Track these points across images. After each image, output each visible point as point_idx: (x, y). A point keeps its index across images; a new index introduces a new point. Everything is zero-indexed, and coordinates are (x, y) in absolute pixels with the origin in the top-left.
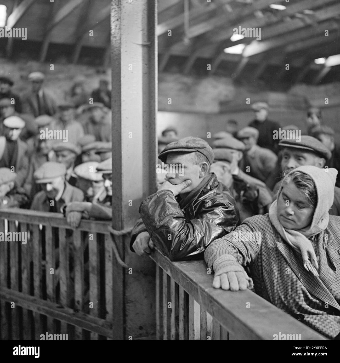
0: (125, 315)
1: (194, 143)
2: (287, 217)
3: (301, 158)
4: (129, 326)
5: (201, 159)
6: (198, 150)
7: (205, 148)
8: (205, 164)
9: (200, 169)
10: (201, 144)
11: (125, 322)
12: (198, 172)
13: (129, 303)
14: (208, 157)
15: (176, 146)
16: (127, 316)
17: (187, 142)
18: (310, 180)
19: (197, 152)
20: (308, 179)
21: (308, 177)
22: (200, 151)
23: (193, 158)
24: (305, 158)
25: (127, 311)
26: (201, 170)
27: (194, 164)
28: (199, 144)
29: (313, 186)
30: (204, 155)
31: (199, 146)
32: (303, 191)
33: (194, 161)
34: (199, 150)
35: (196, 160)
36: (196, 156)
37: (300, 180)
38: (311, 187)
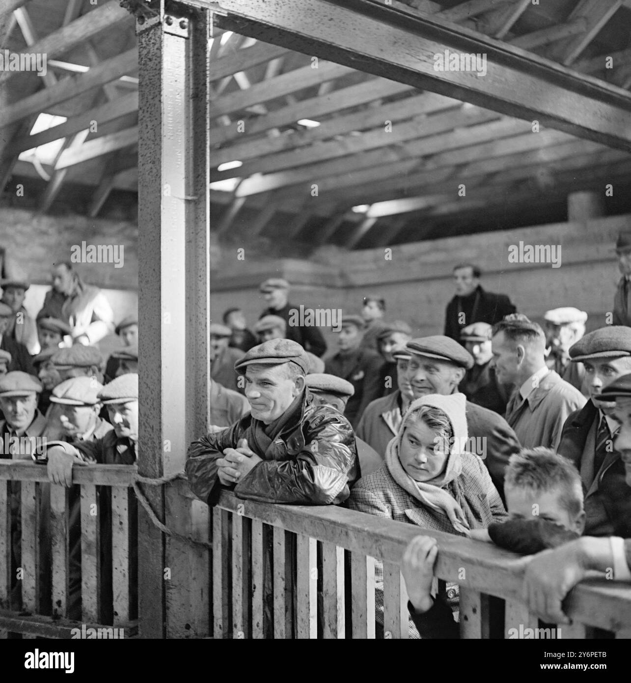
0: (165, 608)
1: (287, 350)
2: (419, 467)
3: (432, 369)
4: (171, 624)
5: (295, 371)
6: (291, 359)
7: (300, 355)
8: (301, 378)
9: (294, 384)
10: (296, 351)
11: (165, 618)
12: (291, 388)
13: (171, 588)
14: (303, 367)
15: (261, 354)
16: (168, 608)
17: (276, 349)
18: (443, 415)
19: (291, 362)
20: (440, 415)
21: (441, 412)
22: (295, 361)
23: (285, 370)
24: (438, 370)
25: (169, 601)
26: (295, 387)
27: (286, 378)
28: (292, 351)
29: (448, 423)
30: (299, 366)
31: (293, 354)
32: (438, 431)
33: (286, 375)
34: (293, 359)
35: (289, 373)
36: (289, 368)
37: (431, 417)
38: (447, 425)
